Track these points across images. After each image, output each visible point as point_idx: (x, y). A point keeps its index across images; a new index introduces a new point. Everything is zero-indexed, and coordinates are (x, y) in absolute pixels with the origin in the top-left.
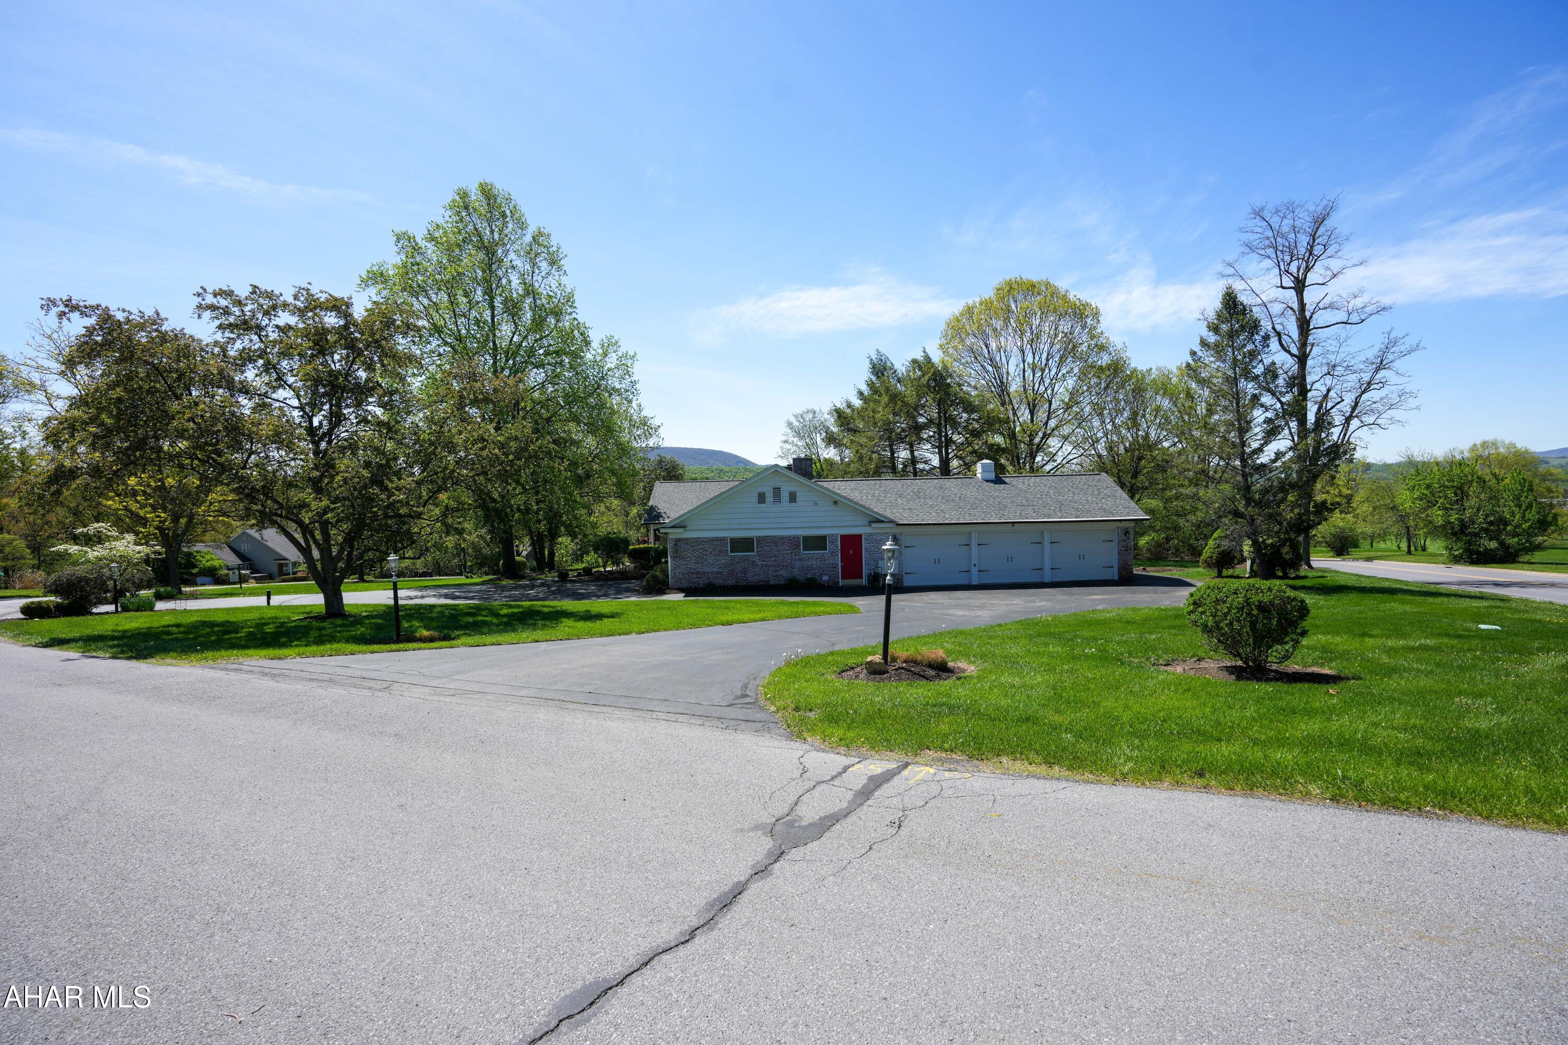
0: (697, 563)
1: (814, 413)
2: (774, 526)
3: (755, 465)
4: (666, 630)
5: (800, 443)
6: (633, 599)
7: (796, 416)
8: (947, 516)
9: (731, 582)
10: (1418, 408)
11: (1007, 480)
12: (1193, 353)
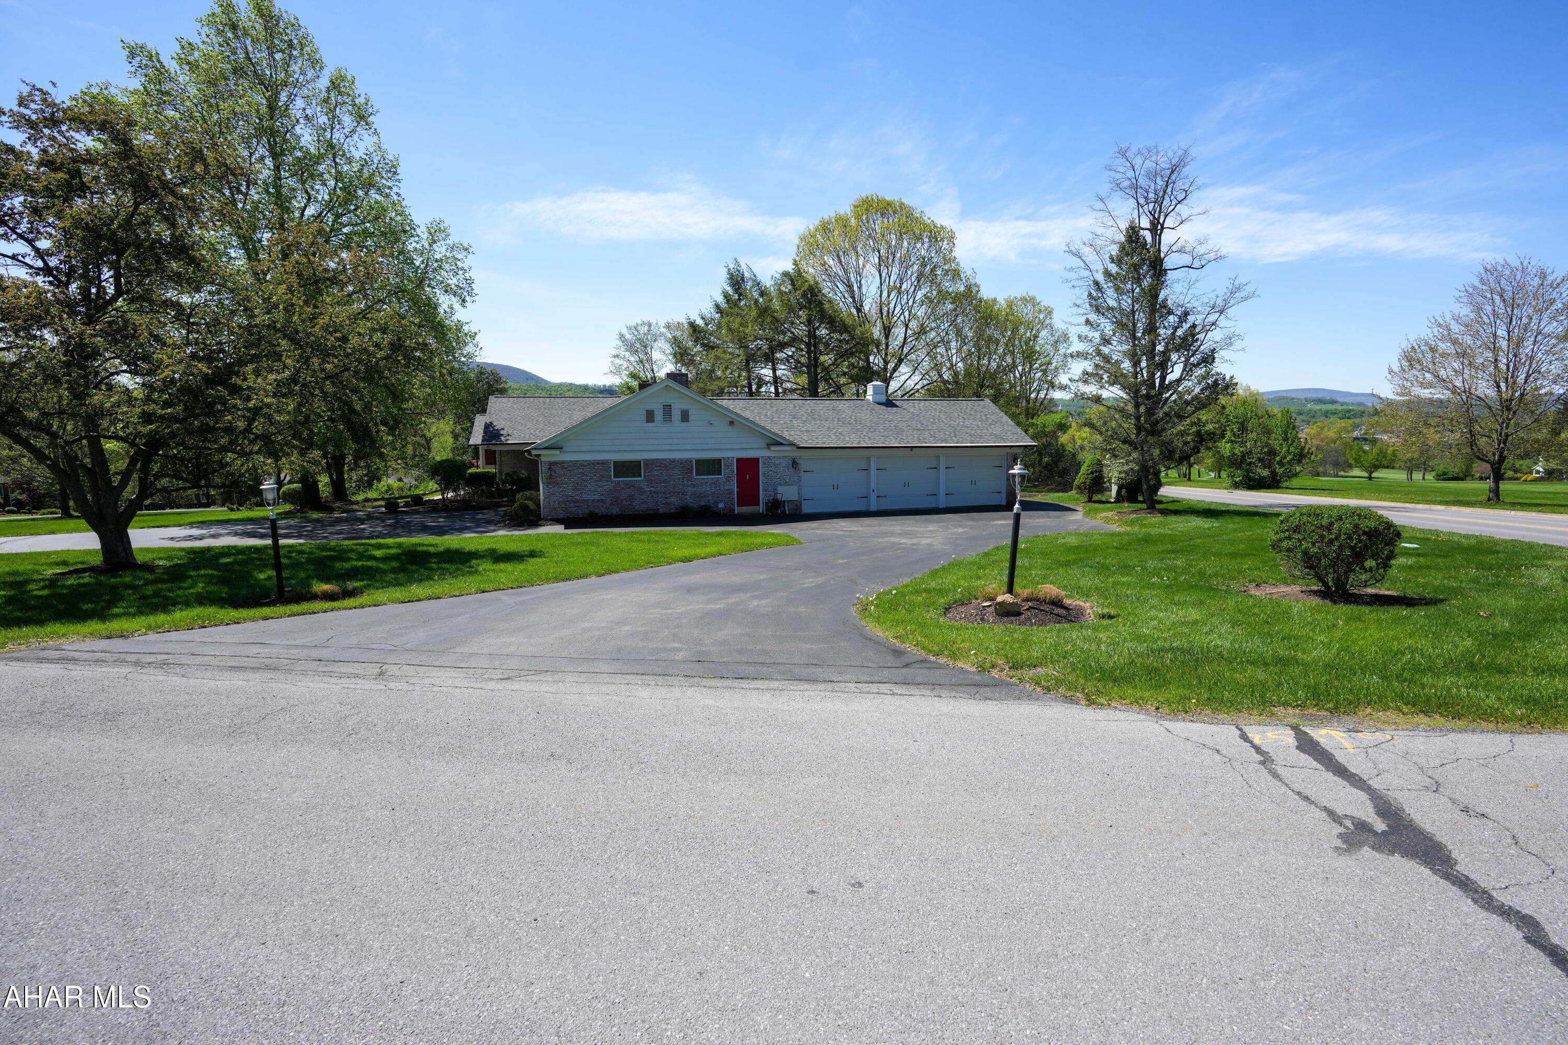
0: (575, 489)
1: (650, 325)
2: (664, 447)
3: (547, 382)
5: (632, 359)
6: (501, 533)
7: (629, 328)
8: (847, 439)
9: (615, 511)
11: (897, 403)
12: (1096, 283)
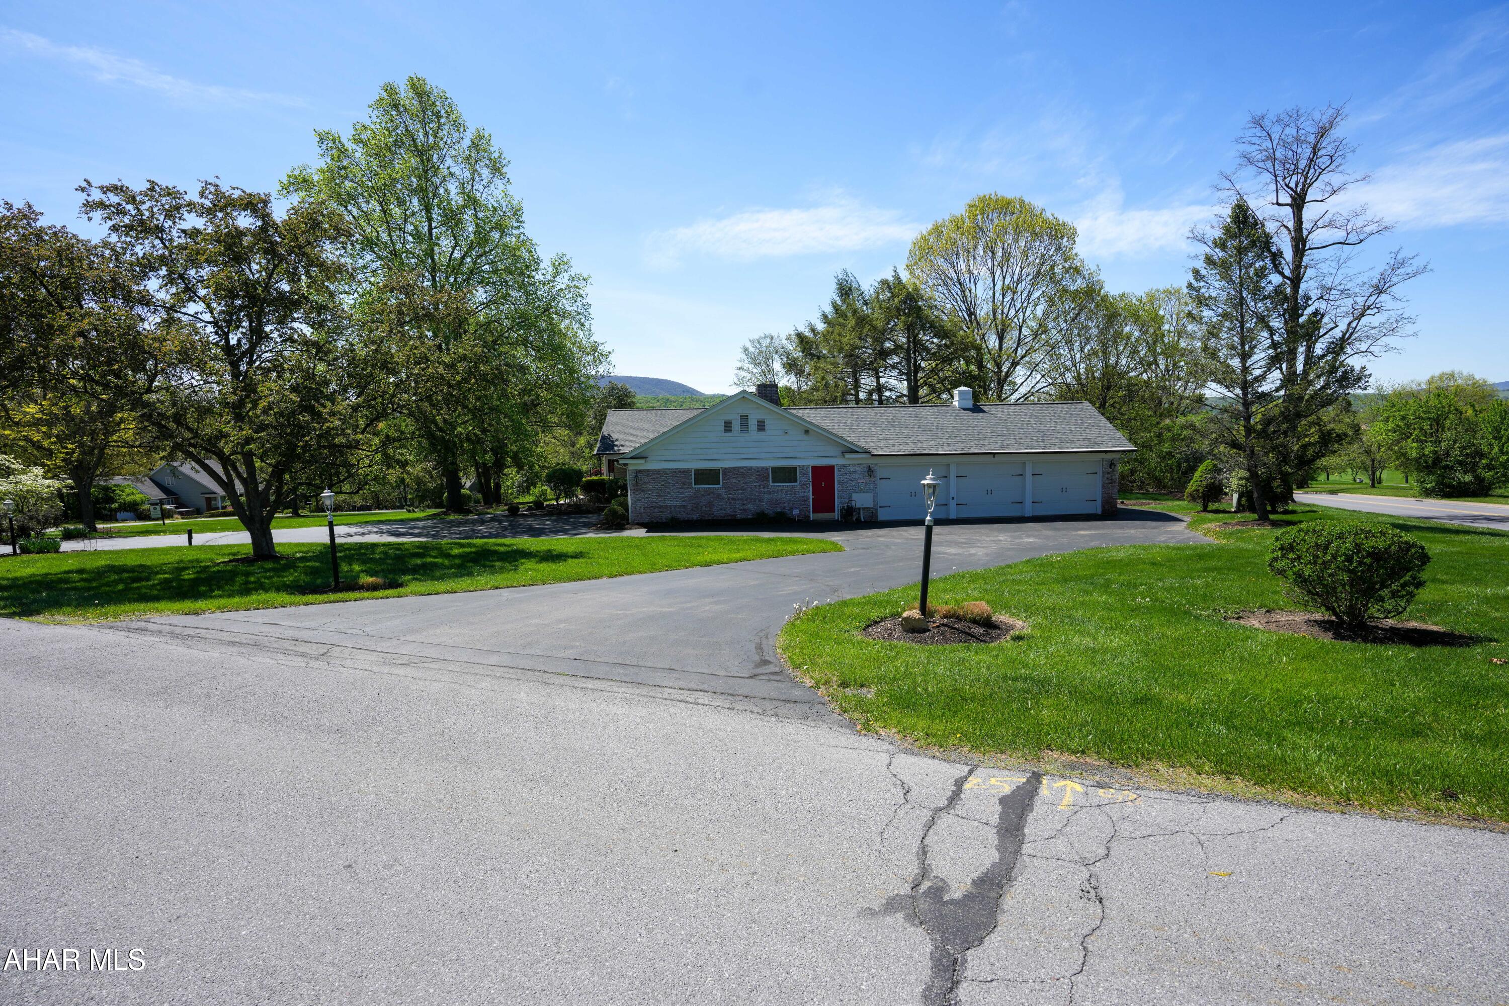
0: (660, 496)
1: (772, 338)
2: (738, 456)
3: (701, 394)
4: (640, 573)
5: (755, 371)
6: (591, 535)
7: (752, 342)
8: (925, 446)
9: (695, 516)
10: (1415, 334)
11: (985, 408)
12: (1196, 272)
